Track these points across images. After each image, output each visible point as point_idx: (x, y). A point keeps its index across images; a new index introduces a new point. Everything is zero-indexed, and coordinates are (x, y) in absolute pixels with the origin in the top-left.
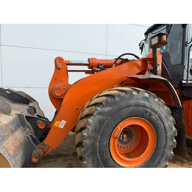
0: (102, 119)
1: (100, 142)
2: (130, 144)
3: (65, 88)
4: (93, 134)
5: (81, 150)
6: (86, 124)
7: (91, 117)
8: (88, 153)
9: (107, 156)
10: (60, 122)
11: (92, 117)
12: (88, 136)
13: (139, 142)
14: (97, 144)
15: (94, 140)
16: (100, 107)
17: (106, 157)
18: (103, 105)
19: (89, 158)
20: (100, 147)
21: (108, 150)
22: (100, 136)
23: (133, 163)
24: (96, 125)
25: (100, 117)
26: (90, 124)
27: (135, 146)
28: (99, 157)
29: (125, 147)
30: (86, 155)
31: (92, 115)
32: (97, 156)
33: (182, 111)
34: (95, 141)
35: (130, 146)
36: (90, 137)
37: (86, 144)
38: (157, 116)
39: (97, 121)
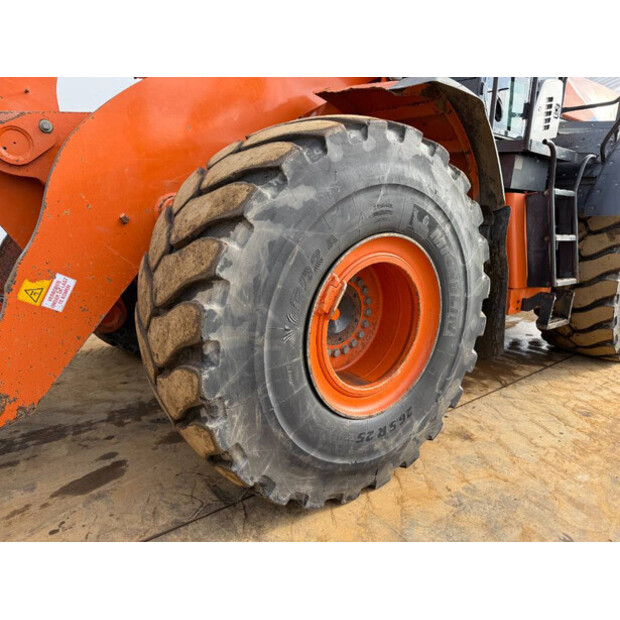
0: (281, 238)
1: (275, 336)
2: (350, 339)
3: (48, 125)
4: (247, 306)
5: (199, 378)
6: (214, 263)
7: (233, 229)
8: (227, 384)
9: (297, 384)
10: (47, 282)
11: (240, 229)
12: (226, 313)
13: (375, 332)
14: (262, 346)
15: (253, 328)
16: (270, 185)
17: (296, 392)
18: (284, 179)
19: (230, 404)
20: (273, 355)
21: (302, 363)
22: (275, 313)
23: (373, 401)
24: (258, 267)
25: (272, 231)
26: (231, 264)
27: (364, 345)
28: (270, 395)
29: (337, 353)
30: (218, 395)
31: (240, 218)
32: (266, 392)
33: (503, 218)
34: (257, 333)
35: (351, 347)
36: (232, 316)
37: (218, 351)
38: (447, 229)
39: (263, 249)
